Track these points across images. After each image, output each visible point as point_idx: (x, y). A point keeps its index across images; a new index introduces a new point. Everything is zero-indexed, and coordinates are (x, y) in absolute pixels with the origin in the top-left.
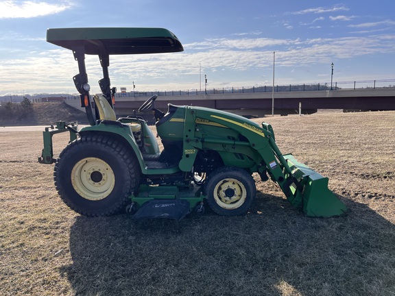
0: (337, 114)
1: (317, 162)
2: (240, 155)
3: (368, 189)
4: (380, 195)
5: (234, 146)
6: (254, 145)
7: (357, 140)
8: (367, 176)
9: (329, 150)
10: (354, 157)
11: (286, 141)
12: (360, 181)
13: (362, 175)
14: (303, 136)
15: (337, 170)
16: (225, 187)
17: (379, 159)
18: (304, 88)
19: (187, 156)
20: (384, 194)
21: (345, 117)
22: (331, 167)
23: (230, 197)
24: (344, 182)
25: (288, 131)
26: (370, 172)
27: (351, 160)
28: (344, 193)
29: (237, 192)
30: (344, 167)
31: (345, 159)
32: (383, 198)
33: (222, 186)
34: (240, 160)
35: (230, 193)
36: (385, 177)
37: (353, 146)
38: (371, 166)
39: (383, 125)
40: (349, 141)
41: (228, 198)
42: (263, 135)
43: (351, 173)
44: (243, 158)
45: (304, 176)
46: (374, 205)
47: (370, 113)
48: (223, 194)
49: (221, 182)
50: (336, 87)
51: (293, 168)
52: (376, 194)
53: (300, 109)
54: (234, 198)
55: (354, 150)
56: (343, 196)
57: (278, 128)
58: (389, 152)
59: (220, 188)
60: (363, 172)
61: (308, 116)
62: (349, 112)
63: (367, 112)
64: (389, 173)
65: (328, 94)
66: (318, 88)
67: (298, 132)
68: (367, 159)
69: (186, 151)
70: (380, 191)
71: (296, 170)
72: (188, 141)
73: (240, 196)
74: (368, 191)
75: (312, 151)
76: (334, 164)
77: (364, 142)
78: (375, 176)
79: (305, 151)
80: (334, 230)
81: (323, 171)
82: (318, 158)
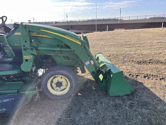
0: (123, 30)
1: (115, 55)
2: (67, 57)
3: (142, 71)
4: (150, 75)
5: (61, 52)
6: (74, 51)
7: (132, 42)
8: (140, 62)
9: (120, 48)
10: (132, 51)
11: (101, 44)
12: (137, 66)
13: (138, 62)
14: (109, 41)
15: (125, 60)
16: (55, 81)
17: (144, 52)
18: (109, 20)
19: (27, 60)
20: (152, 74)
21: (126, 32)
22: (122, 58)
23: (60, 87)
24: (129, 67)
25: (101, 39)
26: (141, 60)
27: (131, 53)
28: (130, 75)
29: (64, 83)
30: (128, 57)
31: (128, 53)
32: (152, 78)
33: (54, 80)
34: (68, 60)
35: (59, 84)
36: (150, 63)
37: (131, 45)
38: (141, 56)
39: (142, 35)
40: (129, 43)
41: (58, 88)
42: (80, 43)
43: (132, 61)
44: (69, 59)
45: (108, 69)
46: (148, 83)
47: (136, 30)
48: (54, 85)
49: (52, 77)
50: (122, 20)
51: (102, 62)
52: (147, 74)
53: (107, 29)
54: (62, 88)
55: (132, 47)
56: (130, 77)
57: (97, 38)
58: (148, 48)
59: (52, 82)
60: (138, 60)
61: (111, 31)
62: (128, 29)
63: (135, 30)
64: (151, 60)
65: (119, 22)
66: (115, 20)
67: (106, 39)
68: (139, 52)
69: (25, 57)
70: (149, 72)
71: (103, 64)
72: (25, 49)
73: (67, 85)
74: (143, 72)
75: (112, 49)
76: (123, 56)
77: (136, 43)
78: (145, 62)
79: (109, 49)
80: (127, 108)
81: (118, 61)
82: (115, 53)
